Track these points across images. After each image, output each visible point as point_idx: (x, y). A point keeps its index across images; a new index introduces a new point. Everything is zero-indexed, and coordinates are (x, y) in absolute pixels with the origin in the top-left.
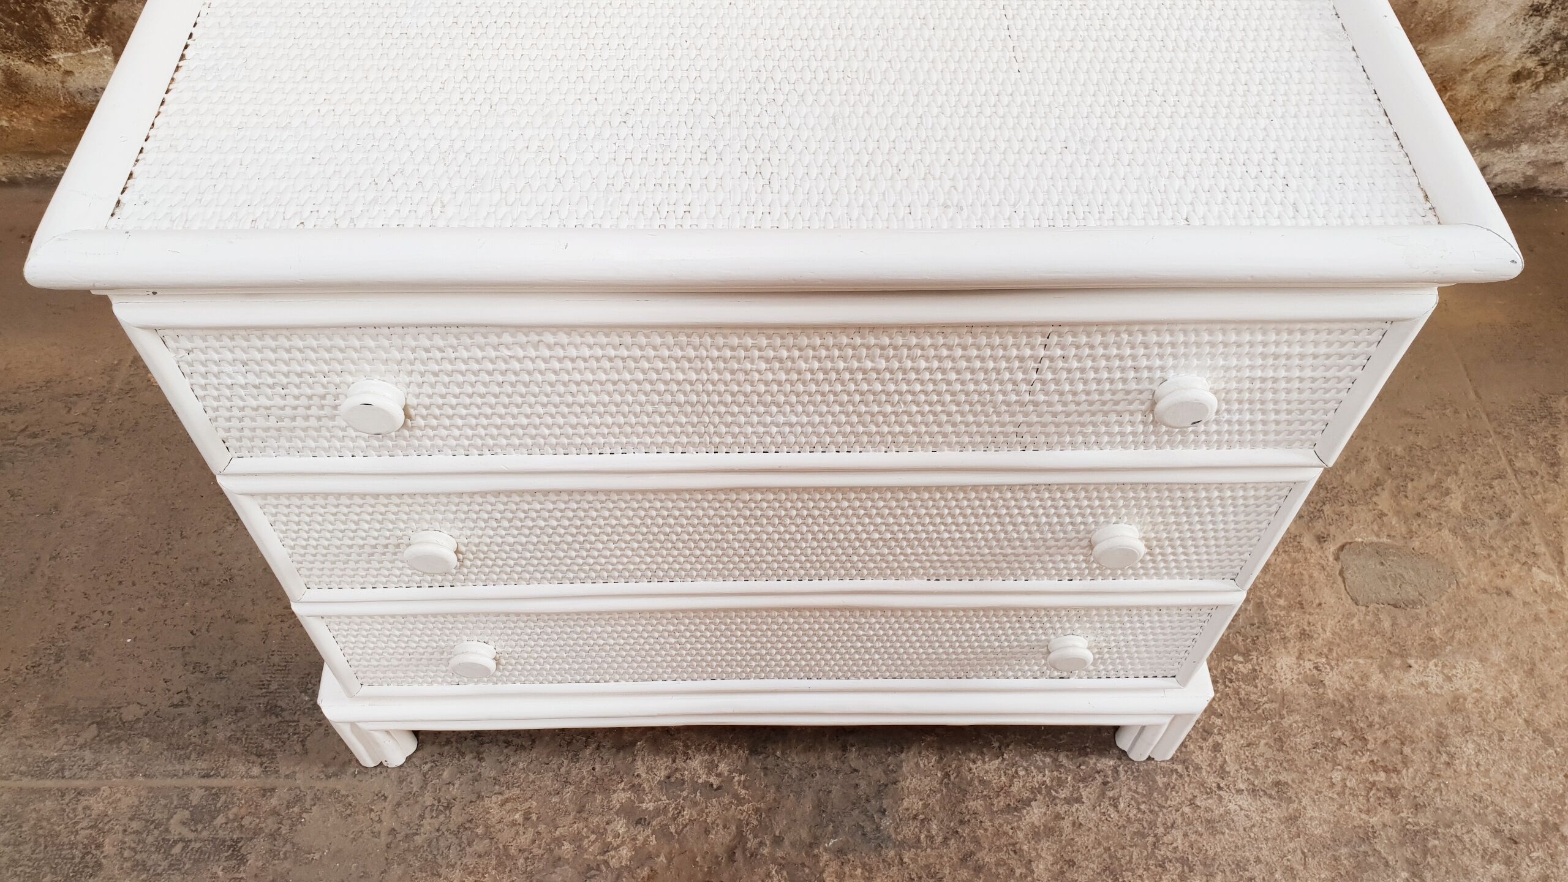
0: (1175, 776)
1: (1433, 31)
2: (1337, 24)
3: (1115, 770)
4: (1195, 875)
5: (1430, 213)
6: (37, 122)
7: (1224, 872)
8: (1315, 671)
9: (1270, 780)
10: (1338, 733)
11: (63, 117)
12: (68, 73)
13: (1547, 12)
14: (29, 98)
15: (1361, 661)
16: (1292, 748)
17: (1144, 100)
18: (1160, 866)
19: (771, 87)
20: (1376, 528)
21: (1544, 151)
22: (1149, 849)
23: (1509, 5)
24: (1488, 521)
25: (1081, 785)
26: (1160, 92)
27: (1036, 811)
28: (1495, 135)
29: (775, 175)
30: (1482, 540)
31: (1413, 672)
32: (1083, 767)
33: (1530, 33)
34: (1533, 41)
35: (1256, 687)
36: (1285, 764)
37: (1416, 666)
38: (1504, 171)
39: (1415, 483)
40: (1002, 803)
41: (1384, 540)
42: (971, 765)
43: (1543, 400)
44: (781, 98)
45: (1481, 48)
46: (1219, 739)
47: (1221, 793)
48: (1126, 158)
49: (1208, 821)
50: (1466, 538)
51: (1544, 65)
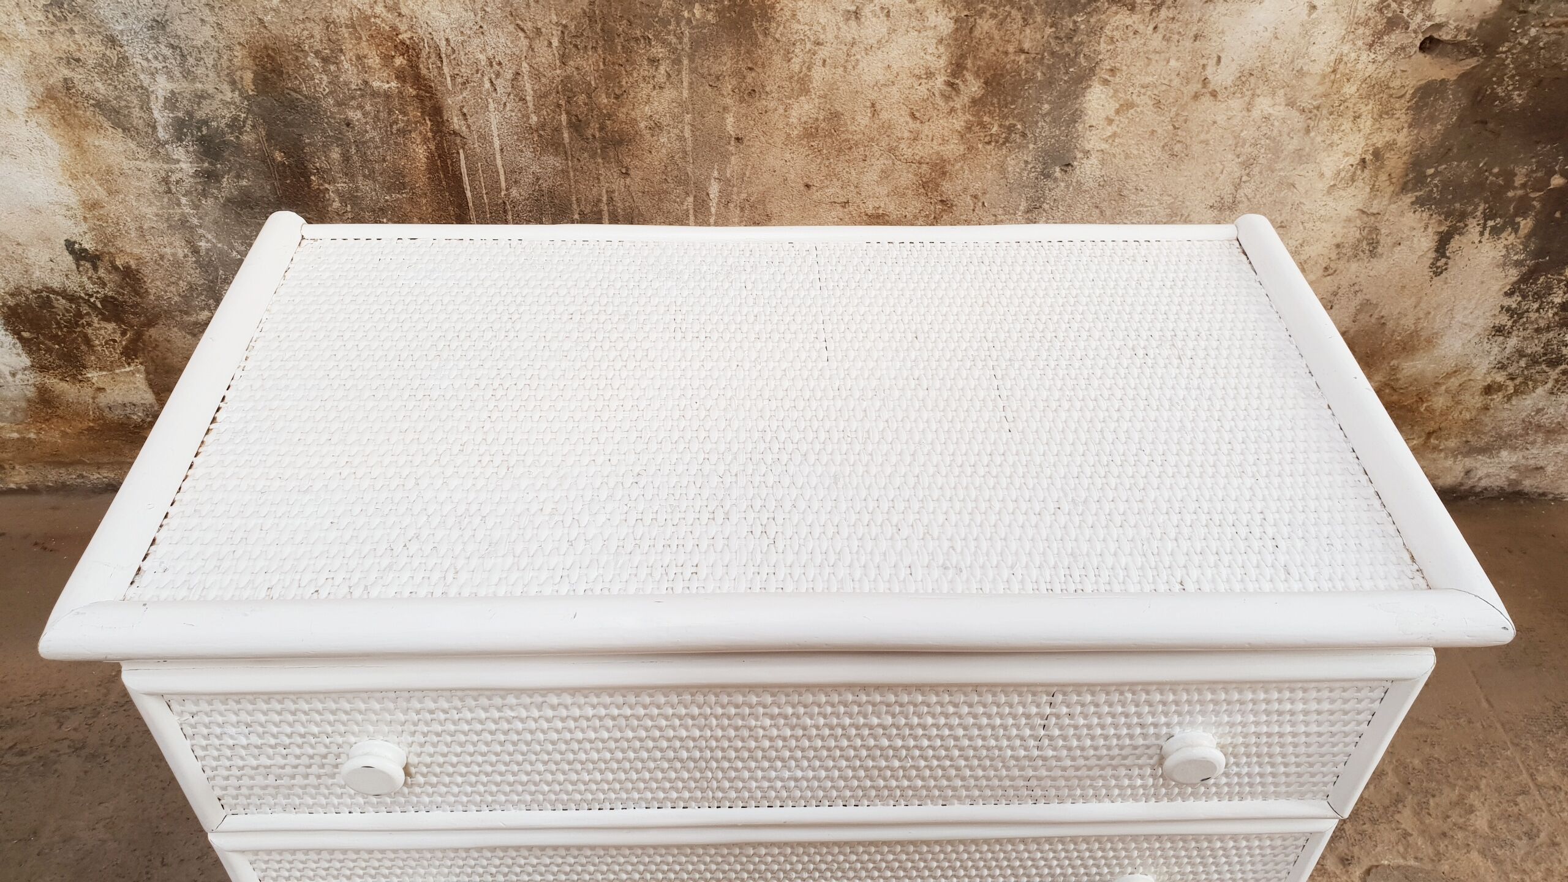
1: (1404, 349)
2: (1311, 382)
5: (1418, 575)
6: (64, 434)
11: (90, 429)
12: (100, 390)
13: (1509, 333)
14: (59, 412)
17: (1132, 460)
19: (776, 447)
20: (1402, 850)
21: (1524, 457)
23: (1472, 327)
24: (1517, 841)
26: (1148, 451)
28: (1474, 441)
29: (780, 534)
30: (1514, 863)
33: (1495, 351)
34: (1499, 358)
38: (1488, 476)
39: (1437, 799)
41: (1412, 862)
43: (1557, 709)
44: (785, 458)
45: (1450, 364)
48: (1118, 520)
50: (1497, 861)
51: (1512, 379)
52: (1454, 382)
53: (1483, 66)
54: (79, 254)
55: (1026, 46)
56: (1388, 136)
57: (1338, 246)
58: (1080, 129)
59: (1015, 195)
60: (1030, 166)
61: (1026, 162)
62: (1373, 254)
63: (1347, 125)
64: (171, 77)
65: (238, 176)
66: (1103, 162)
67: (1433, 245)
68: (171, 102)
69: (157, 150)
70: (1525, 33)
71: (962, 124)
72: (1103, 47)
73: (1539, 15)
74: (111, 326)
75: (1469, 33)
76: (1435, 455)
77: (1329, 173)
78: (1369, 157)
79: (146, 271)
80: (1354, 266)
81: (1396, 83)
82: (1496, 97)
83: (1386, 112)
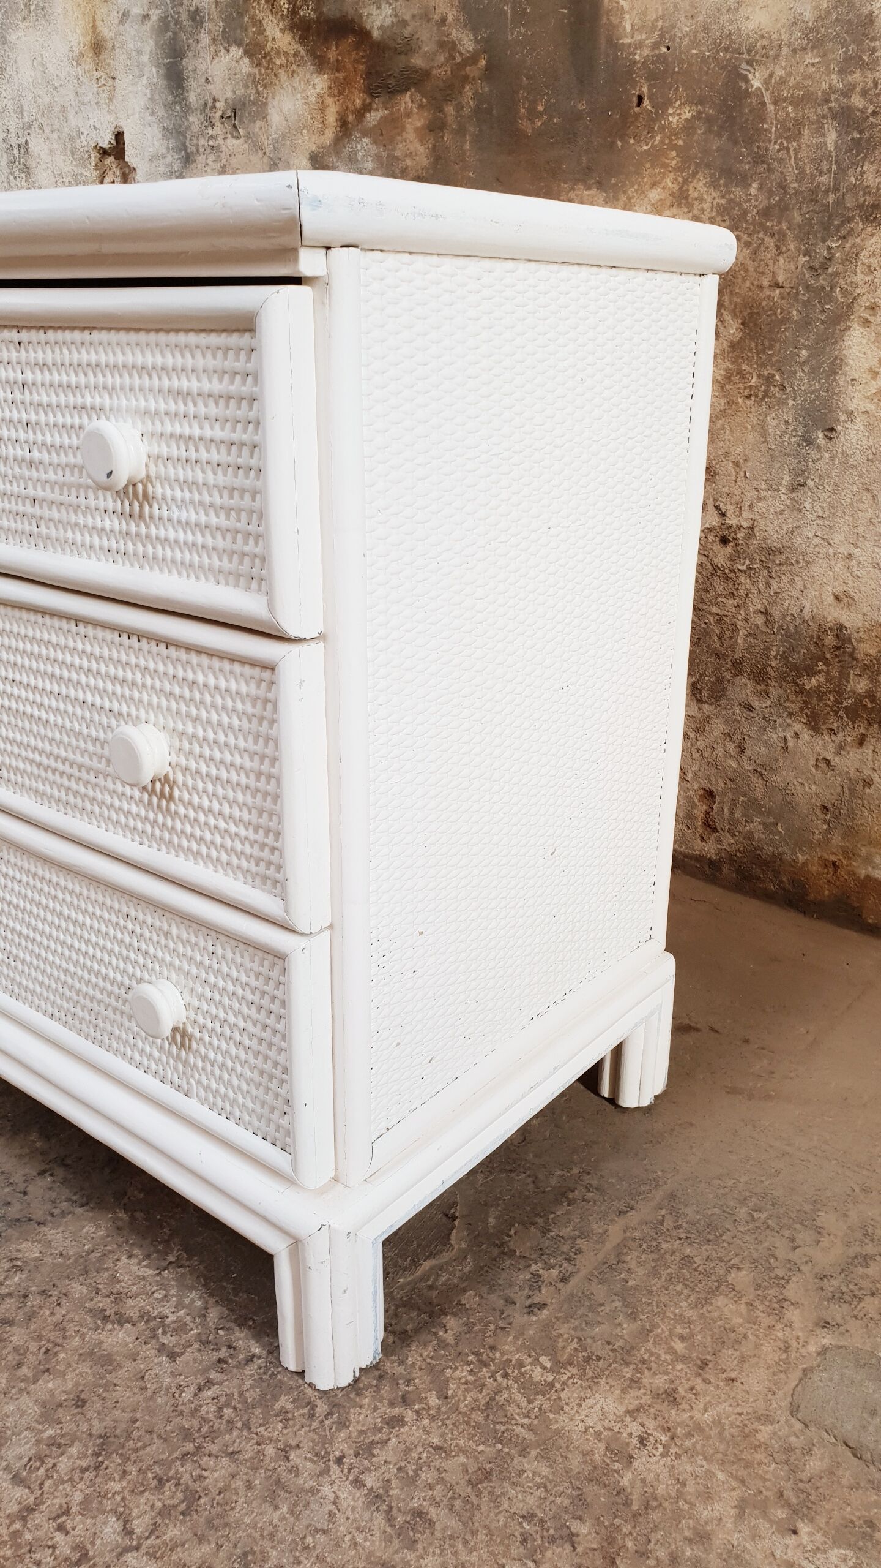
0: (305, 1411)
3: (250, 1359)
4: (183, 1522)
7: (219, 1547)
8: (635, 1441)
9: (415, 1504)
10: (583, 1529)
15: (721, 1476)
16: (491, 1493)
18: (160, 1480)
22: (177, 1454)
25: (196, 1346)
27: (121, 1335)
31: (791, 1540)
32: (221, 1332)
35: (530, 1402)
36: (458, 1503)
37: (805, 1539)
40: (101, 1305)
42: (124, 1258)
46: (409, 1416)
47: (335, 1468)
49: (278, 1482)
55: (781, 279)
58: (841, 383)
59: (777, 465)
60: (791, 428)
61: (787, 423)
66: (869, 428)
71: (722, 372)
72: (860, 278)
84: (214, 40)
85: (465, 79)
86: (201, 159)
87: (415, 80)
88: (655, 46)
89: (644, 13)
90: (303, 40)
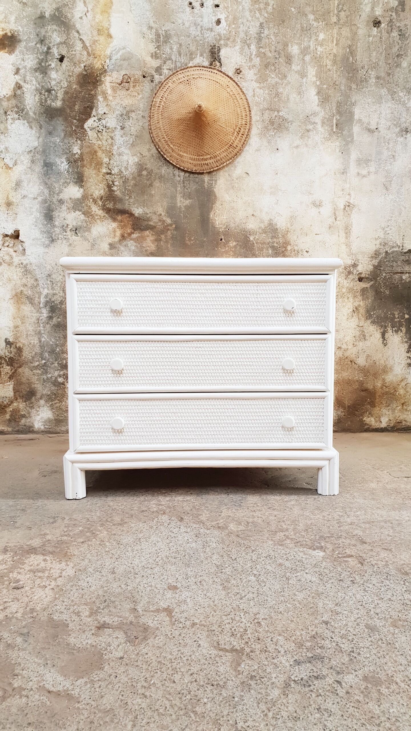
10: (392, 493)
15: (398, 484)
52: (403, 384)
53: (375, 284)
54: (8, 343)
56: (358, 303)
57: (354, 337)
62: (365, 339)
63: (346, 301)
64: (48, 289)
65: (58, 318)
67: (381, 336)
68: (46, 296)
69: (39, 310)
70: (382, 275)
73: (383, 270)
74: (9, 367)
75: (368, 274)
76: (407, 413)
77: (346, 315)
78: (355, 309)
79: (24, 348)
80: (361, 343)
81: (355, 288)
82: (382, 292)
83: (355, 297)
84: (69, 209)
85: (168, 229)
86: (60, 241)
87: (152, 228)
88: (225, 228)
89: (222, 221)
90: (106, 213)
